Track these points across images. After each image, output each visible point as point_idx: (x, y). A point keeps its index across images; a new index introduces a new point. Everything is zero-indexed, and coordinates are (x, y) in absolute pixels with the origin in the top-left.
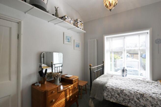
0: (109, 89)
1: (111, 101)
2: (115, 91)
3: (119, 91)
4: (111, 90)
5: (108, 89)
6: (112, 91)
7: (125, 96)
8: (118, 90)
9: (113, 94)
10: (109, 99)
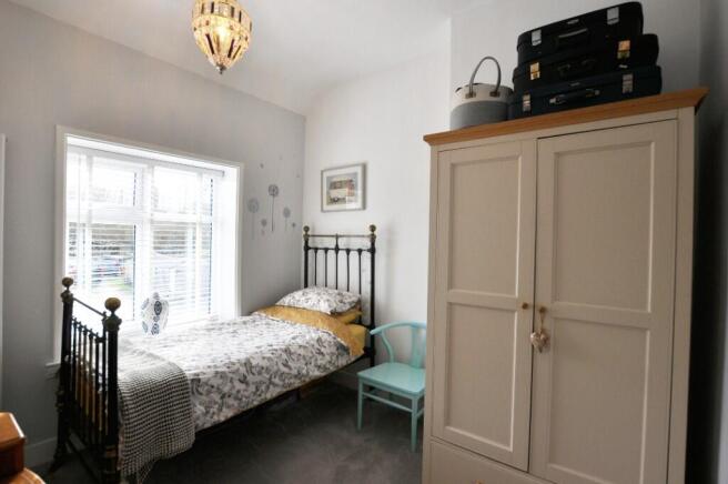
0: (209, 379)
1: (222, 419)
2: (231, 375)
3: (243, 370)
4: (216, 382)
5: (206, 384)
6: (220, 381)
7: (260, 373)
8: (235, 367)
9: (226, 389)
10: (216, 418)
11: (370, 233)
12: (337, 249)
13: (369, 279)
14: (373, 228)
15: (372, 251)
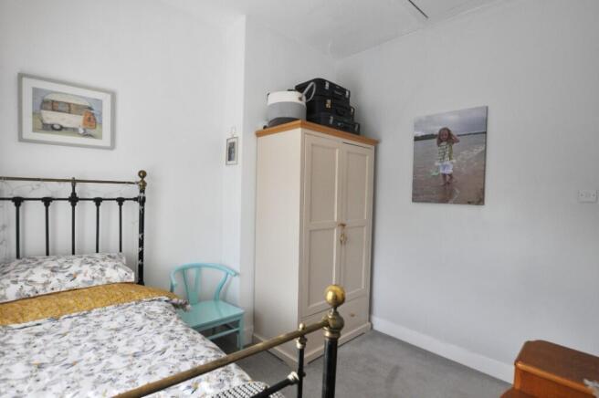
11: (140, 179)
12: (74, 200)
13: (137, 236)
14: (143, 174)
15: (142, 201)
